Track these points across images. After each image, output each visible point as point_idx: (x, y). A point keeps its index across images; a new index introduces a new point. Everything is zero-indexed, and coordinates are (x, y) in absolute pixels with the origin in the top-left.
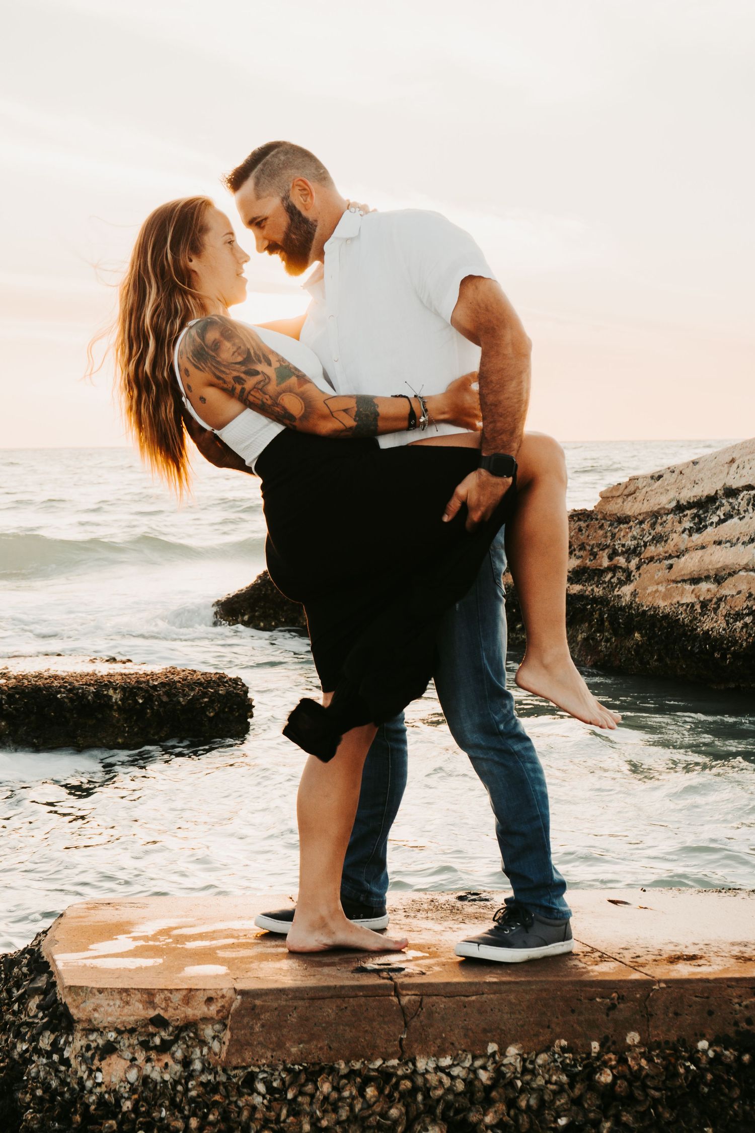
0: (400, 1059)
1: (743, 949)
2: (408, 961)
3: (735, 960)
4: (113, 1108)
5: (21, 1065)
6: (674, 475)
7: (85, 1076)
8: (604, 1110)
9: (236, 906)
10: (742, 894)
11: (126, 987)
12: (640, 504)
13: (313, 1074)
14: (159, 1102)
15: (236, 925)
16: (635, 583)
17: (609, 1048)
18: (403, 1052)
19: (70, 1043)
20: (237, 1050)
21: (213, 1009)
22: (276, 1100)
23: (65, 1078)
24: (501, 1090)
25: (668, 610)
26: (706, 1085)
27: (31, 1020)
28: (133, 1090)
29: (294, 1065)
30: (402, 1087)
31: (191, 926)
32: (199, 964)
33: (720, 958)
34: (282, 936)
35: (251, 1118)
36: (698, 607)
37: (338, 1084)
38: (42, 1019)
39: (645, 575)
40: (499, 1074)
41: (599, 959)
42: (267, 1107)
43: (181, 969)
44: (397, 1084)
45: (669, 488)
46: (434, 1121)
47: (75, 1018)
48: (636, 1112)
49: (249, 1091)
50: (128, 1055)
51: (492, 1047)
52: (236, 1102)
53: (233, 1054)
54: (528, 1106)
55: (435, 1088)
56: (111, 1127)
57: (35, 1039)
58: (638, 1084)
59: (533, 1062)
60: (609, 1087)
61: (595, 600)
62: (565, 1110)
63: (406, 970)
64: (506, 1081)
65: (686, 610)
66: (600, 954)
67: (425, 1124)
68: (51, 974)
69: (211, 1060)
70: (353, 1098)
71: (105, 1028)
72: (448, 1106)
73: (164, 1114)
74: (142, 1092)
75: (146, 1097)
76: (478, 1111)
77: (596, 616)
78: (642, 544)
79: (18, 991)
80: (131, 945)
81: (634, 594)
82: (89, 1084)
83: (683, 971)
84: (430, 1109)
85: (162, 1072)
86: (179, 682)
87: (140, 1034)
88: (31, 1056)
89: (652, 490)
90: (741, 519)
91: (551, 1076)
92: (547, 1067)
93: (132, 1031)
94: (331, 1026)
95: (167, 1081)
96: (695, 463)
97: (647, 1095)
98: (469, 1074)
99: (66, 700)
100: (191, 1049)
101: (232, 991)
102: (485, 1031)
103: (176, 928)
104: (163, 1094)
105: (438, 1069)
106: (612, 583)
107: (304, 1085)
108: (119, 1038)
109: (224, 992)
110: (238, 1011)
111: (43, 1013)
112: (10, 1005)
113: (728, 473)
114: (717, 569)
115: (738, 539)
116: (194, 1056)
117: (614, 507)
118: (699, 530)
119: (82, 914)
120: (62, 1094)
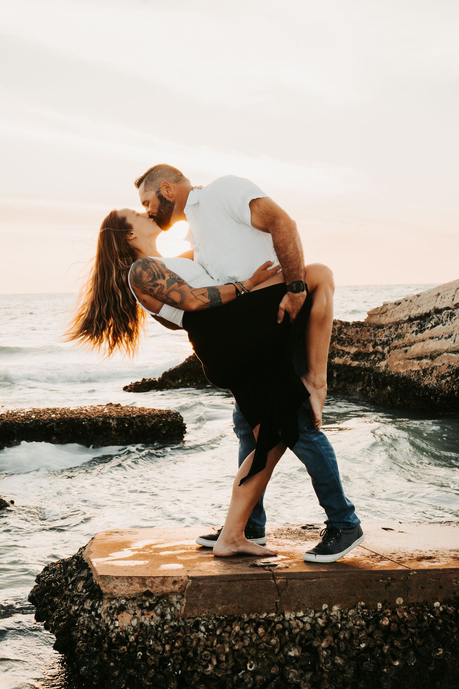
0: (276, 613)
1: (456, 553)
2: (279, 561)
3: (452, 559)
4: (125, 640)
5: (74, 617)
6: (407, 302)
7: (109, 623)
8: (385, 639)
9: (185, 533)
10: (453, 524)
11: (130, 576)
12: (389, 318)
13: (230, 621)
14: (149, 636)
15: (186, 543)
16: (387, 360)
17: (387, 606)
18: (278, 609)
19: (101, 606)
20: (190, 609)
21: (177, 587)
22: (210, 635)
23: (98, 624)
24: (330, 629)
25: (405, 374)
26: (439, 625)
27: (79, 594)
28: (135, 630)
29: (220, 616)
30: (277, 628)
31: (162, 544)
32: (167, 564)
33: (444, 558)
34: (211, 548)
35: (198, 644)
36: (421, 372)
37: (244, 626)
38: (85, 593)
39: (393, 356)
40: (329, 620)
41: (380, 559)
42: (206, 639)
43: (159, 566)
44: (275, 626)
45: (404, 309)
46: (294, 646)
47: (104, 592)
48: (402, 640)
49: (196, 631)
50: (132, 612)
51: (325, 606)
52: (189, 636)
53: (188, 611)
54: (344, 637)
55: (295, 628)
56: (124, 650)
57: (82, 603)
58: (403, 625)
59: (346, 614)
60: (387, 627)
61: (366, 369)
62: (364, 640)
63: (278, 566)
64: (333, 624)
65: (415, 374)
66: (380, 556)
67: (290, 647)
68: (89, 569)
69: (176, 614)
70: (251, 634)
71: (120, 597)
72: (302, 638)
73: (151, 643)
74: (140, 631)
75: (142, 634)
76: (318, 640)
77: (367, 378)
78: (391, 339)
79: (71, 578)
80: (131, 554)
81: (387, 366)
82: (112, 627)
83: (425, 565)
84: (292, 639)
85: (150, 621)
86: (147, 415)
87: (138, 601)
88: (80, 613)
89: (395, 311)
90: (443, 325)
91: (356, 621)
92: (354, 616)
93: (134, 599)
94: (239, 595)
95: (153, 626)
96: (418, 296)
97: (407, 631)
98: (313, 621)
99: (87, 425)
100: (165, 608)
101: (187, 578)
102: (321, 598)
103: (154, 545)
104: (151, 632)
105: (296, 618)
106: (375, 360)
107: (225, 627)
108: (127, 602)
109: (183, 578)
110: (190, 588)
111: (86, 590)
112: (67, 586)
113: (436, 301)
114: (431, 352)
115: (442, 336)
116: (167, 612)
117: (375, 320)
118: (421, 332)
119: (103, 538)
120: (97, 633)
